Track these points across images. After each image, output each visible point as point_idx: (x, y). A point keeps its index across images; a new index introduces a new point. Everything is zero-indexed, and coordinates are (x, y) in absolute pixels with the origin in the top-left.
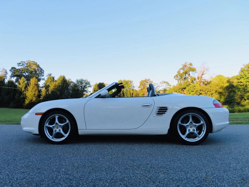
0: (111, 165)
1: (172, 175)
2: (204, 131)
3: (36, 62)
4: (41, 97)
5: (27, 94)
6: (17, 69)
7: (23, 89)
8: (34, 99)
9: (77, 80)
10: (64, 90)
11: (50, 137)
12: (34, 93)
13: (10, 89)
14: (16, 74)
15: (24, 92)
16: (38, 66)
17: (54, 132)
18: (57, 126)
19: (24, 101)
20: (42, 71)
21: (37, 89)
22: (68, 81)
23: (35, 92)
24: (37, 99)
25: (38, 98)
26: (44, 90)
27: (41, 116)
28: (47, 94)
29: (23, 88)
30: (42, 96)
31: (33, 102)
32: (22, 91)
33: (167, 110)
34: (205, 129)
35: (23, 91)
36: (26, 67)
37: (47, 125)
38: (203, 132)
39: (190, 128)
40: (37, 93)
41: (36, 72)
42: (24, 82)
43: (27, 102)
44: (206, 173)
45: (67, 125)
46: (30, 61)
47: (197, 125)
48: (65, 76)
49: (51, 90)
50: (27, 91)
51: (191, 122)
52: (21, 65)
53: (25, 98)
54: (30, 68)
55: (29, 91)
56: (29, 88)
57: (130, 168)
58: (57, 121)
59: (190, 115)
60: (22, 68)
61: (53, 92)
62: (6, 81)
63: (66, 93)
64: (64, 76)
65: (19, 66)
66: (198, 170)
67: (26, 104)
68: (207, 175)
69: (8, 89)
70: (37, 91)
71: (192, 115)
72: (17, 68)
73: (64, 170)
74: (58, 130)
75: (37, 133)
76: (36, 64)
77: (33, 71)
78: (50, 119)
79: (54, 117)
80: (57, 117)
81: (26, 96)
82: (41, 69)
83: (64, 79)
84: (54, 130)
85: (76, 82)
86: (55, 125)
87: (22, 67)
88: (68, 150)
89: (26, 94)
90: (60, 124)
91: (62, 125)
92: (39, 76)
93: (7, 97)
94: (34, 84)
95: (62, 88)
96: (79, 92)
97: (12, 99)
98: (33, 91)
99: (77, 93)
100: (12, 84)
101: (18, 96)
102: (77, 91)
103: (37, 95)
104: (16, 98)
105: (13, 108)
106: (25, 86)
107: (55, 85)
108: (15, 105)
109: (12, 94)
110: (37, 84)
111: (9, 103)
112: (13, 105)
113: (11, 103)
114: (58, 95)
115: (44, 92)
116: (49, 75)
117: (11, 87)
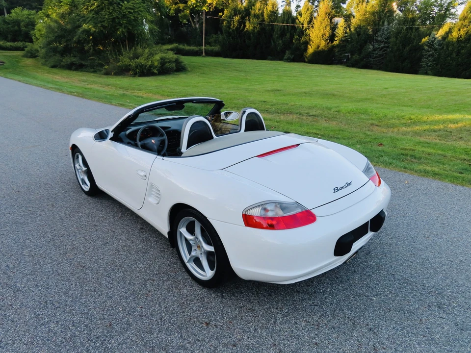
4: (336, 39)
5: (311, 35)
7: (305, 25)
8: (323, 43)
10: (383, 23)
12: (323, 31)
13: (286, 27)
15: (308, 30)
19: (306, 49)
21: (329, 23)
23: (325, 30)
24: (328, 44)
25: (329, 43)
26: (342, 24)
28: (346, 33)
29: (306, 22)
30: (337, 37)
31: (320, 50)
32: (304, 28)
35: (306, 29)
40: (328, 32)
42: (308, 10)
43: (311, 50)
49: (354, 23)
50: (311, 28)
53: (307, 43)
55: (314, 27)
56: (315, 22)
61: (359, 28)
62: (280, 11)
63: (385, 29)
67: (309, 54)
69: (283, 26)
70: (328, 28)
81: (309, 39)
89: (309, 35)
93: (280, 42)
94: (324, 12)
95: (380, 18)
96: (415, 25)
97: (288, 45)
98: (321, 27)
99: (411, 29)
100: (289, 17)
101: (297, 38)
102: (411, 23)
103: (328, 35)
104: (293, 44)
105: (288, 62)
106: (309, 18)
107: (366, 12)
108: (292, 57)
109: (288, 35)
110: (329, 11)
111: (284, 53)
112: (289, 57)
113: (287, 52)
114: (368, 35)
115: (341, 28)
117: (287, 22)
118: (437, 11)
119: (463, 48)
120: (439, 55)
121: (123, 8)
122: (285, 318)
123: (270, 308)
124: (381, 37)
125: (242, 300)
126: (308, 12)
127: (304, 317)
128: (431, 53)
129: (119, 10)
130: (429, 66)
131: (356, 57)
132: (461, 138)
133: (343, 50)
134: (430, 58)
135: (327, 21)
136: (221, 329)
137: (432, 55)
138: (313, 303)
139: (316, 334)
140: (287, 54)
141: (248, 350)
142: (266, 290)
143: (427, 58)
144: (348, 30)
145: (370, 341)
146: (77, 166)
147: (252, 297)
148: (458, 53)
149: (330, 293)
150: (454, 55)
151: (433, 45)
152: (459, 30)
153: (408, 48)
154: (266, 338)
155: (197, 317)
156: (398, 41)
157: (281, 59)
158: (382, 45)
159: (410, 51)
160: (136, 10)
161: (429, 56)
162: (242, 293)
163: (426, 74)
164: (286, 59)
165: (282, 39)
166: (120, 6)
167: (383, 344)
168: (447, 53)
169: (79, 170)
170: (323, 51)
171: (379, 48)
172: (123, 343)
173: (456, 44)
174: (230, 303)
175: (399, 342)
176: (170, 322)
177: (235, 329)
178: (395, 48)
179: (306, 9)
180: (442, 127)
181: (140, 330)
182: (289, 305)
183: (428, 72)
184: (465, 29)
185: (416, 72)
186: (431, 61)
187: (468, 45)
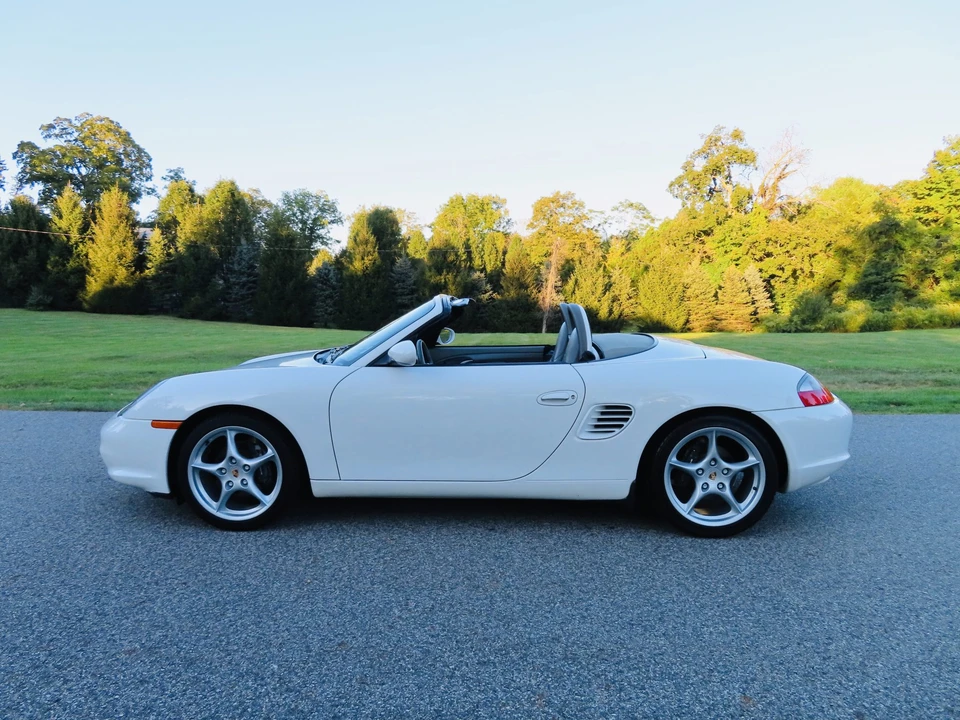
0: (431, 644)
1: (633, 696)
2: (756, 489)
3: (115, 120)
4: (149, 265)
5: (90, 256)
6: (44, 152)
7: (75, 235)
8: (122, 275)
9: (287, 196)
10: (238, 241)
11: (211, 506)
12: (119, 249)
13: (24, 236)
14: (38, 169)
15: (81, 246)
16: (127, 138)
17: (225, 489)
18: (234, 467)
19: (82, 285)
20: (142, 160)
21: (130, 234)
22: (251, 197)
23: (124, 248)
24: (133, 273)
25: (135, 272)
26: (157, 239)
27: (173, 432)
28: (169, 255)
29: (75, 231)
30: (150, 261)
31: (118, 287)
32: (73, 241)
33: (631, 417)
34: (760, 483)
35: (76, 243)
36: (76, 140)
37: (197, 462)
38: (753, 492)
39: (710, 477)
40: (130, 251)
41: (119, 162)
42: (76, 205)
43: (94, 286)
44: (744, 686)
45: (270, 463)
46: (90, 118)
47: (736, 467)
48: (237, 184)
49: (183, 238)
50: (90, 243)
51: (714, 459)
52: (57, 131)
53: (82, 272)
54: (96, 145)
55: (97, 240)
56: (96, 229)
57: (496, 660)
58: (232, 450)
59: (713, 432)
60: (62, 147)
61: (192, 247)
63: (245, 251)
64: (233, 183)
65: (49, 136)
66: (719, 672)
67: (91, 295)
68: (745, 697)
69: (15, 235)
70: (130, 244)
71: (719, 435)
72: (44, 144)
73: (276, 667)
74: (237, 483)
75: (165, 489)
76: (115, 129)
77: (105, 160)
78: (207, 442)
79: (221, 435)
80: (231, 436)
81: (88, 263)
82: (140, 150)
83: (233, 195)
84: (224, 483)
85: (280, 204)
86: (227, 463)
87: (61, 142)
88: (280, 560)
89: (86, 255)
90: (245, 462)
91: (252, 463)
92: (132, 179)
93: (13, 266)
94: (115, 213)
95: (231, 233)
96: (294, 247)
97: (36, 274)
98: (113, 242)
99: (289, 252)
100: (28, 216)
101: (56, 262)
102: (288, 245)
103: (132, 258)
104: (48, 273)
105: (42, 310)
106: (80, 222)
107: (202, 220)
108: (49, 300)
109: (32, 254)
110: (126, 213)
111: (27, 291)
112: (40, 300)
113: (34, 289)
114: (212, 259)
115: (157, 245)
116: (172, 174)
117: (26, 225)
119: (373, 285)
120: (342, 295)
124: (239, 265)
126: (78, 211)
128: (327, 293)
130: (330, 314)
131: (196, 299)
133: (169, 287)
134: (328, 301)
135: (124, 230)
137: (330, 297)
140: (35, 293)
143: (324, 301)
144: (172, 251)
148: (369, 292)
150: (364, 296)
151: (329, 281)
152: (363, 259)
153: (291, 284)
156: (271, 272)
157: (20, 304)
158: (244, 279)
159: (296, 289)
161: (326, 297)
163: (326, 326)
164: (31, 305)
165: (16, 262)
168: (353, 292)
170: (122, 289)
171: (238, 284)
173: (363, 280)
179: (72, 204)
183: (328, 324)
184: (370, 258)
185: (310, 325)
186: (330, 307)
187: (380, 281)
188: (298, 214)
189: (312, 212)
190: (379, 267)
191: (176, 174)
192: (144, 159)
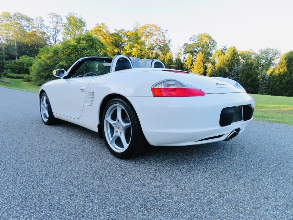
3: (208, 34)
6: (189, 45)
9: (261, 50)
10: (234, 65)
12: (199, 70)
14: (187, 50)
15: (190, 69)
16: (210, 38)
20: (214, 44)
21: (203, 65)
22: (249, 52)
26: (210, 66)
28: (213, 71)
29: (189, 65)
32: (188, 68)
35: (189, 69)
36: (197, 41)
40: (202, 70)
41: (208, 45)
42: (190, 58)
46: (201, 34)
49: (217, 65)
50: (192, 68)
52: (193, 39)
54: (202, 41)
55: (194, 68)
56: (194, 64)
61: (220, 68)
62: (174, 60)
63: (236, 69)
64: (234, 47)
65: (191, 41)
70: (202, 68)
72: (189, 43)
76: (207, 36)
77: (204, 45)
82: (214, 41)
83: (234, 51)
85: (259, 53)
87: (194, 42)
92: (211, 50)
94: (199, 60)
95: (232, 63)
96: (253, 66)
98: (198, 68)
99: (251, 68)
100: (179, 62)
102: (251, 66)
106: (191, 63)
107: (224, 60)
110: (202, 59)
114: (225, 72)
115: (210, 68)
116: (223, 47)
117: (178, 64)
118: (264, 62)
119: (283, 79)
120: (269, 83)
121: (84, 53)
122: (185, 174)
123: (172, 169)
124: (234, 73)
125: (150, 166)
126: (190, 60)
127: (199, 174)
128: (264, 82)
129: (81, 54)
130: (264, 90)
132: (292, 113)
134: (264, 85)
135: (201, 64)
136: (133, 178)
137: (265, 84)
138: (205, 168)
139: (210, 182)
141: (155, 188)
142: (169, 162)
143: (262, 85)
144: (214, 70)
145: (254, 185)
146: (42, 106)
147: (158, 164)
148: (280, 82)
149: (218, 164)
150: (278, 83)
151: (265, 78)
152: (279, 69)
153: (250, 79)
154: (169, 183)
155: (115, 172)
156: (243, 76)
158: (235, 78)
159: (251, 81)
160: (91, 55)
161: (263, 84)
162: (150, 162)
163: (263, 94)
166: (82, 52)
167: (265, 187)
168: (274, 82)
169: (43, 108)
172: (54, 183)
173: (278, 77)
174: (141, 166)
175: (278, 186)
176: (94, 174)
177: (144, 178)
178: (243, 79)
179: (189, 58)
180: (278, 109)
181: (69, 177)
182: (187, 168)
183: (264, 93)
184: (283, 69)
185: (256, 93)
186: (265, 87)
187: (286, 78)
188: (265, 56)
189: (270, 55)
190: (286, 72)
191: (224, 47)
192: (215, 44)
